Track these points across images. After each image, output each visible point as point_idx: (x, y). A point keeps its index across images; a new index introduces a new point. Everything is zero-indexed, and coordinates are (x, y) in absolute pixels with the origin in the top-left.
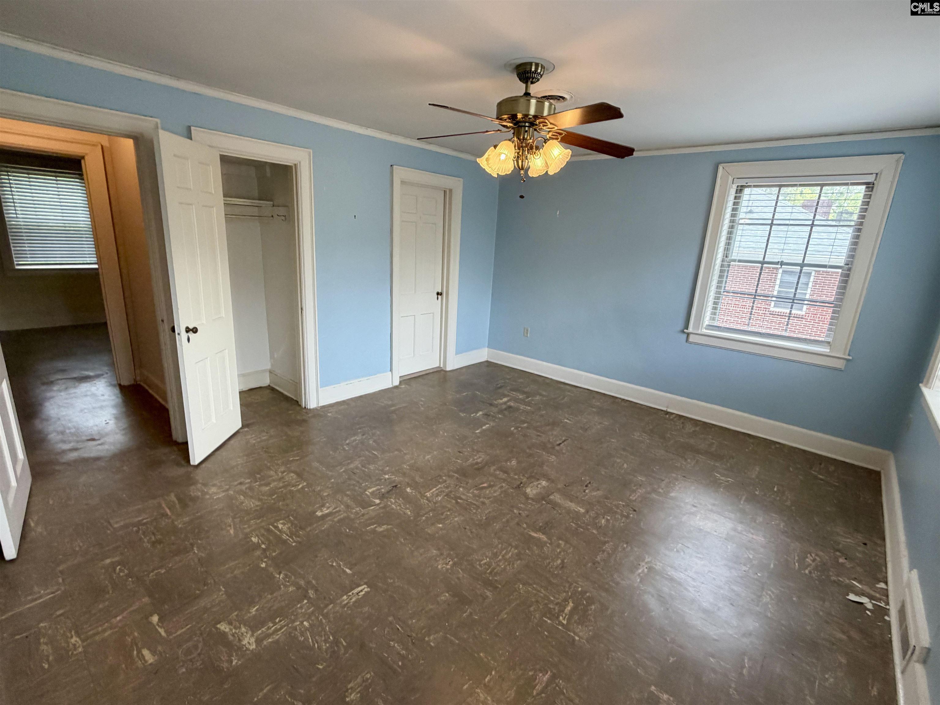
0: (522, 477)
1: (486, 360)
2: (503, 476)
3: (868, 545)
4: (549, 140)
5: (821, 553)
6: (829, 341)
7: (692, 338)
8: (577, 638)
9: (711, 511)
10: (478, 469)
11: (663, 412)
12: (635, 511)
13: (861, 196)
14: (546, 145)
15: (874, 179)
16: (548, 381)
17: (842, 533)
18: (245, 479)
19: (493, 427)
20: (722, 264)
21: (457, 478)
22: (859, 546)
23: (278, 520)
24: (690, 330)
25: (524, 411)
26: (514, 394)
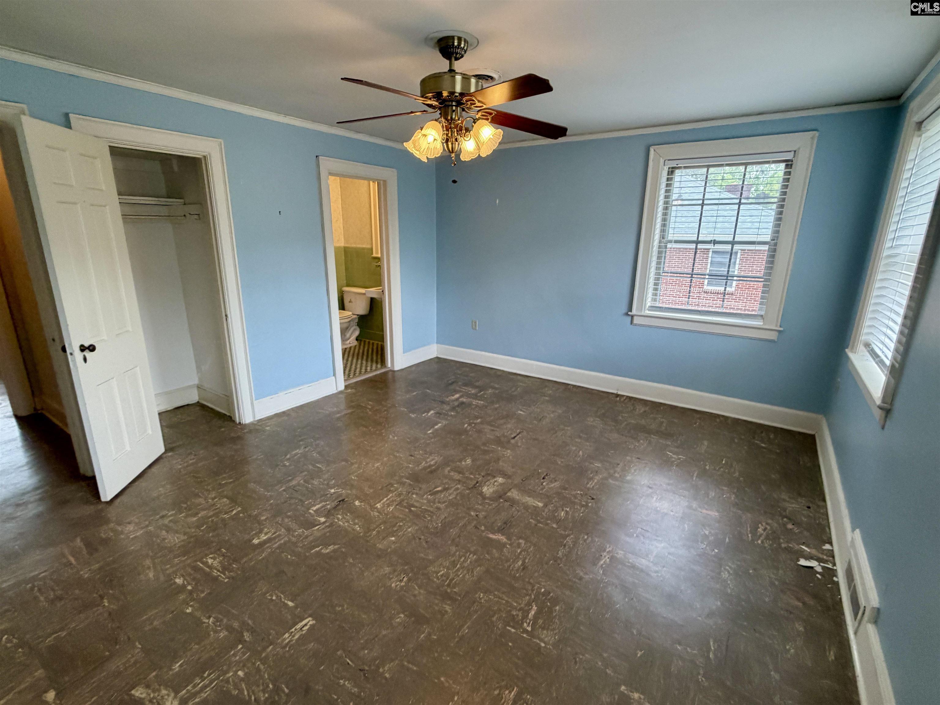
0: (477, 476)
1: (436, 356)
2: (457, 476)
3: (812, 508)
4: (478, 120)
5: (770, 521)
6: (762, 314)
7: (636, 320)
8: (543, 645)
9: (667, 490)
10: (431, 472)
11: (614, 396)
12: (593, 499)
13: (781, 174)
14: (475, 126)
15: (793, 157)
16: (499, 373)
17: (788, 500)
18: (168, 511)
19: (445, 426)
20: (659, 246)
21: (410, 485)
22: (804, 510)
23: (207, 555)
24: (634, 312)
25: (477, 406)
26: (465, 390)
